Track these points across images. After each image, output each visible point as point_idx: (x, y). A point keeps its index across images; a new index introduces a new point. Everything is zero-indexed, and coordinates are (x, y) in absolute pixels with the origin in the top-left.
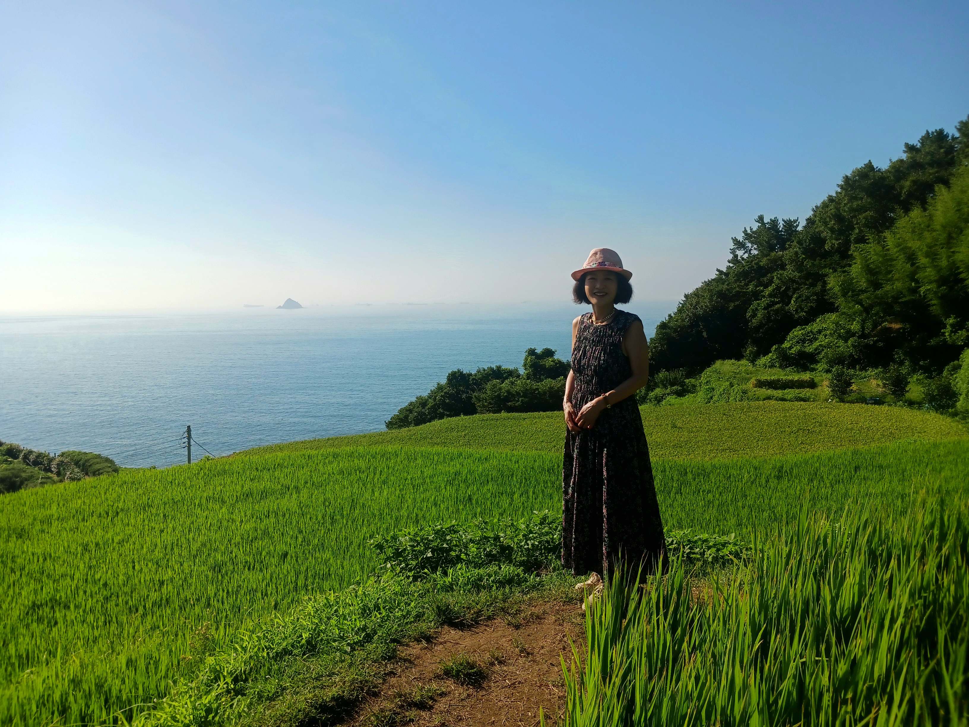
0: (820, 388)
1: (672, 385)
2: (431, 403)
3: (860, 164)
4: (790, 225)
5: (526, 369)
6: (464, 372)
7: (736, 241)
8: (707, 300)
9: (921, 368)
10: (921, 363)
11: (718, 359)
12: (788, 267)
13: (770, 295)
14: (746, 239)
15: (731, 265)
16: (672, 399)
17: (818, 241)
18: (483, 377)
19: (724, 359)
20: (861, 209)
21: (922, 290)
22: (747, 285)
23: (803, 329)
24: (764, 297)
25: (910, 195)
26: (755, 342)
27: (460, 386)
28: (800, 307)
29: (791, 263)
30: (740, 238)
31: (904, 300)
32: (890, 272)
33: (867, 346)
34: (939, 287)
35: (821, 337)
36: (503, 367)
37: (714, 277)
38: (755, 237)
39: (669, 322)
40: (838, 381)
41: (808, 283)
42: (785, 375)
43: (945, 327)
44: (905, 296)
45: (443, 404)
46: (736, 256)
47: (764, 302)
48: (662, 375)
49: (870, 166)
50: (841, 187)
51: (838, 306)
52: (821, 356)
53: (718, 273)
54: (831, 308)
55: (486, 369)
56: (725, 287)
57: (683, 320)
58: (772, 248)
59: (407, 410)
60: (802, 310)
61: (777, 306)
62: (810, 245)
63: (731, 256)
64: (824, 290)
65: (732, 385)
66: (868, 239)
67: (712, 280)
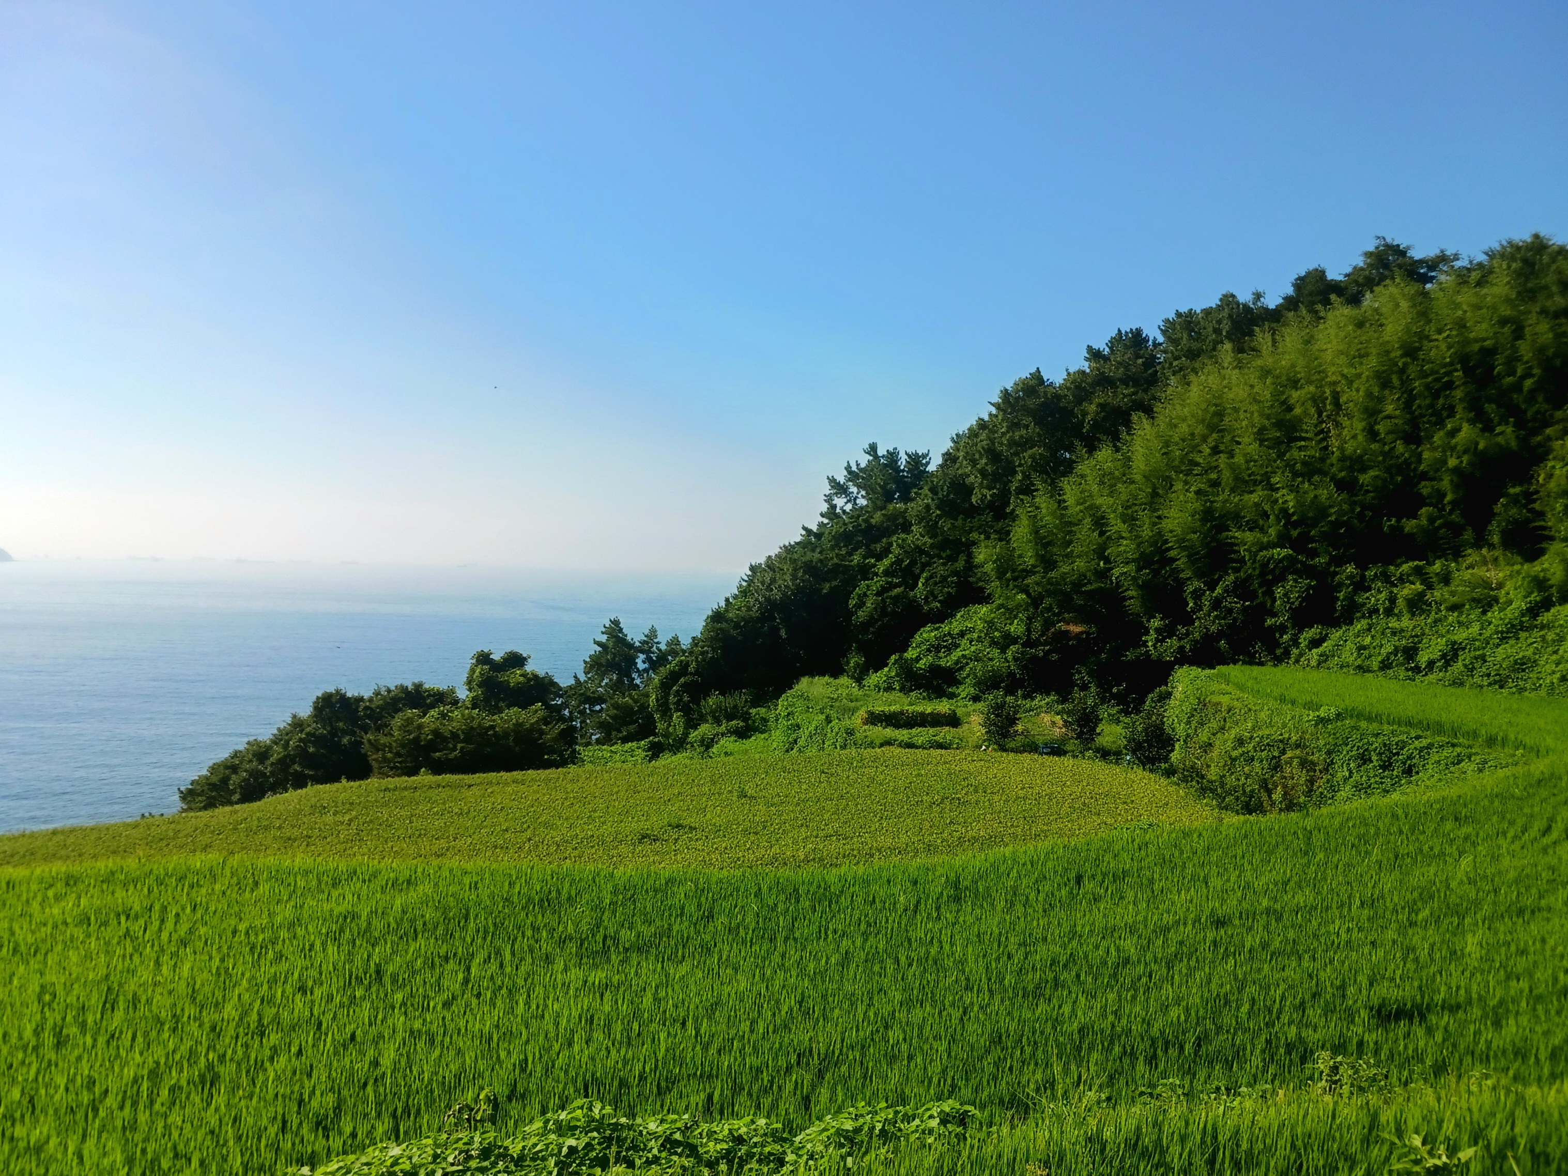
0: (966, 726)
1: (729, 718)
2: (277, 753)
3: (1025, 373)
4: (916, 461)
5: (470, 690)
6: (349, 695)
7: (833, 482)
8: (788, 577)
9: (1114, 696)
10: (1115, 690)
11: (804, 675)
12: (914, 528)
13: (886, 573)
14: (849, 480)
15: (826, 521)
16: (728, 743)
17: (961, 488)
18: (387, 704)
19: (812, 675)
20: (1025, 444)
21: (1116, 572)
22: (850, 554)
23: (937, 629)
24: (877, 574)
25: (1096, 425)
26: (863, 648)
27: (339, 720)
28: (931, 593)
29: (920, 523)
30: (841, 478)
31: (1089, 587)
32: (1070, 543)
33: (1034, 658)
34: (1139, 569)
35: (964, 642)
36: (426, 686)
37: (798, 539)
38: (863, 478)
39: (726, 610)
40: (997, 715)
41: (944, 555)
42: (911, 704)
43: (1147, 633)
44: (1090, 583)
45: (302, 755)
46: (834, 507)
47: (877, 583)
48: (712, 701)
49: (1037, 376)
50: (997, 406)
51: (990, 594)
52: (964, 674)
53: (804, 533)
54: (981, 597)
55: (393, 688)
56: (817, 555)
57: (749, 609)
58: (889, 498)
59: (227, 767)
60: (935, 598)
61: (897, 591)
62: (948, 495)
63: (824, 507)
64: (970, 566)
65: (828, 720)
66: (1037, 490)
67: (797, 543)
